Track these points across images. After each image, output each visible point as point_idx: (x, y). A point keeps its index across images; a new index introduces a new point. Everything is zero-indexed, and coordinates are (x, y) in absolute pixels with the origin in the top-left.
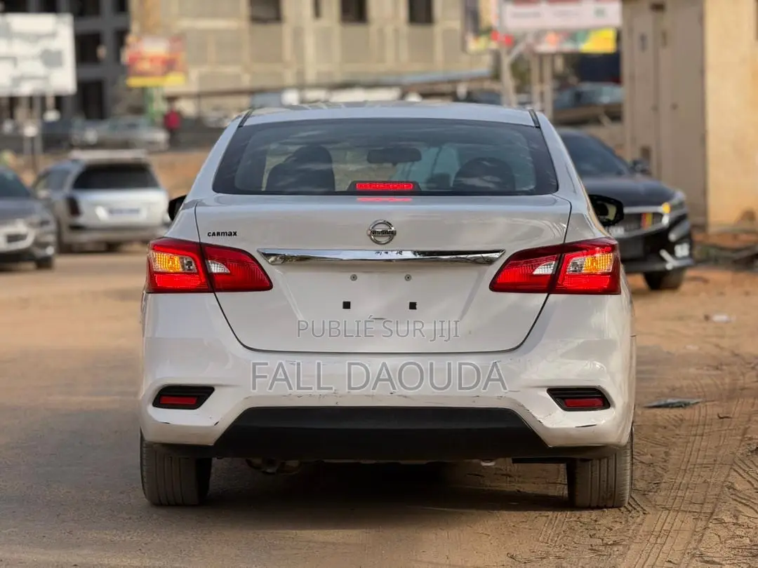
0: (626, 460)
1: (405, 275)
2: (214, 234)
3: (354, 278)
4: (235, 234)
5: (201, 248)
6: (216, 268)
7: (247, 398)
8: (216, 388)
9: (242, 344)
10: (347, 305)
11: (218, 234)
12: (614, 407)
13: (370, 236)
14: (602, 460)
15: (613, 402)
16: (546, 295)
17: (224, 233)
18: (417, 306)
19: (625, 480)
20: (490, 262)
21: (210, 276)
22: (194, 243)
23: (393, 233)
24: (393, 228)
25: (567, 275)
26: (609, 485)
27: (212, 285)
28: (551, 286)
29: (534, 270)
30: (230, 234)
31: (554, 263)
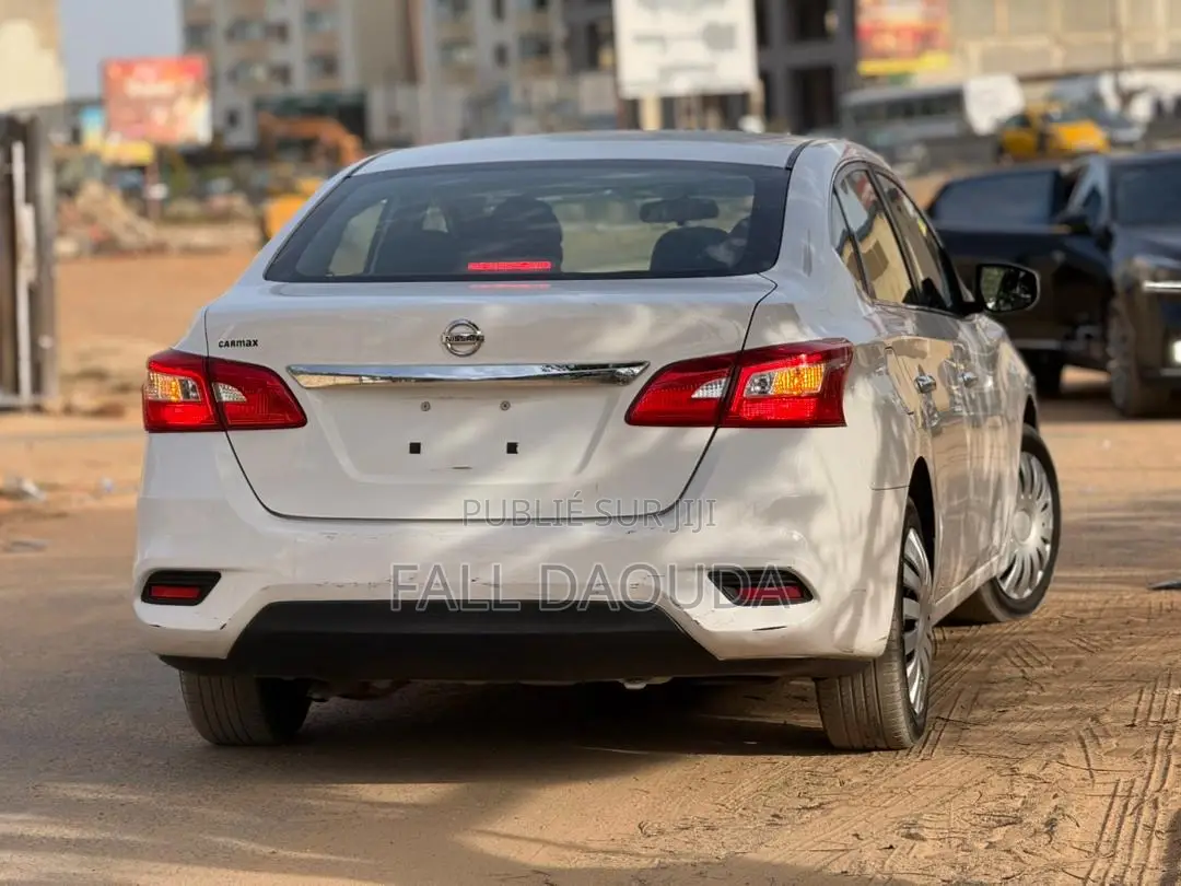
0: (892, 677)
1: (500, 401)
2: (227, 344)
3: (426, 407)
4: (255, 343)
5: (207, 365)
6: (228, 394)
7: (265, 589)
8: (223, 574)
9: (264, 506)
10: (415, 448)
11: (233, 343)
12: (818, 598)
13: (446, 344)
14: (844, 679)
15: (814, 591)
16: (711, 429)
17: (241, 343)
18: (518, 449)
19: (895, 708)
20: (626, 380)
21: (220, 406)
22: (200, 357)
23: (480, 339)
24: (479, 333)
25: (745, 399)
26: (871, 716)
27: (221, 420)
28: (719, 415)
29: (693, 392)
30: (249, 344)
31: (724, 380)
